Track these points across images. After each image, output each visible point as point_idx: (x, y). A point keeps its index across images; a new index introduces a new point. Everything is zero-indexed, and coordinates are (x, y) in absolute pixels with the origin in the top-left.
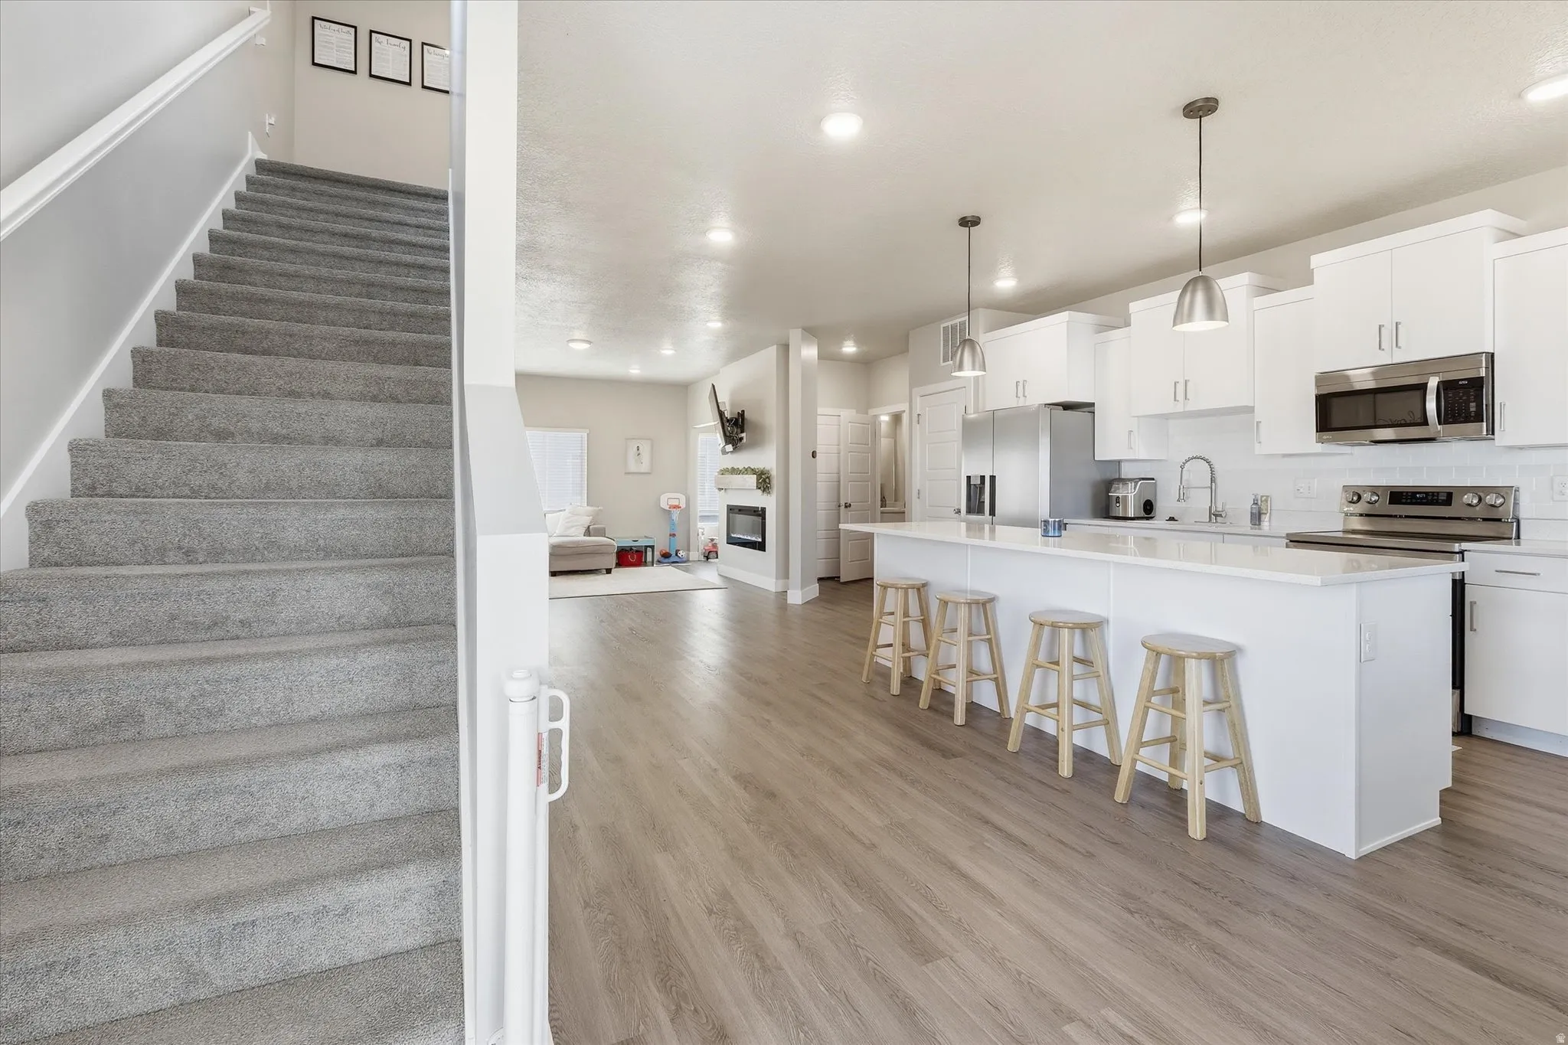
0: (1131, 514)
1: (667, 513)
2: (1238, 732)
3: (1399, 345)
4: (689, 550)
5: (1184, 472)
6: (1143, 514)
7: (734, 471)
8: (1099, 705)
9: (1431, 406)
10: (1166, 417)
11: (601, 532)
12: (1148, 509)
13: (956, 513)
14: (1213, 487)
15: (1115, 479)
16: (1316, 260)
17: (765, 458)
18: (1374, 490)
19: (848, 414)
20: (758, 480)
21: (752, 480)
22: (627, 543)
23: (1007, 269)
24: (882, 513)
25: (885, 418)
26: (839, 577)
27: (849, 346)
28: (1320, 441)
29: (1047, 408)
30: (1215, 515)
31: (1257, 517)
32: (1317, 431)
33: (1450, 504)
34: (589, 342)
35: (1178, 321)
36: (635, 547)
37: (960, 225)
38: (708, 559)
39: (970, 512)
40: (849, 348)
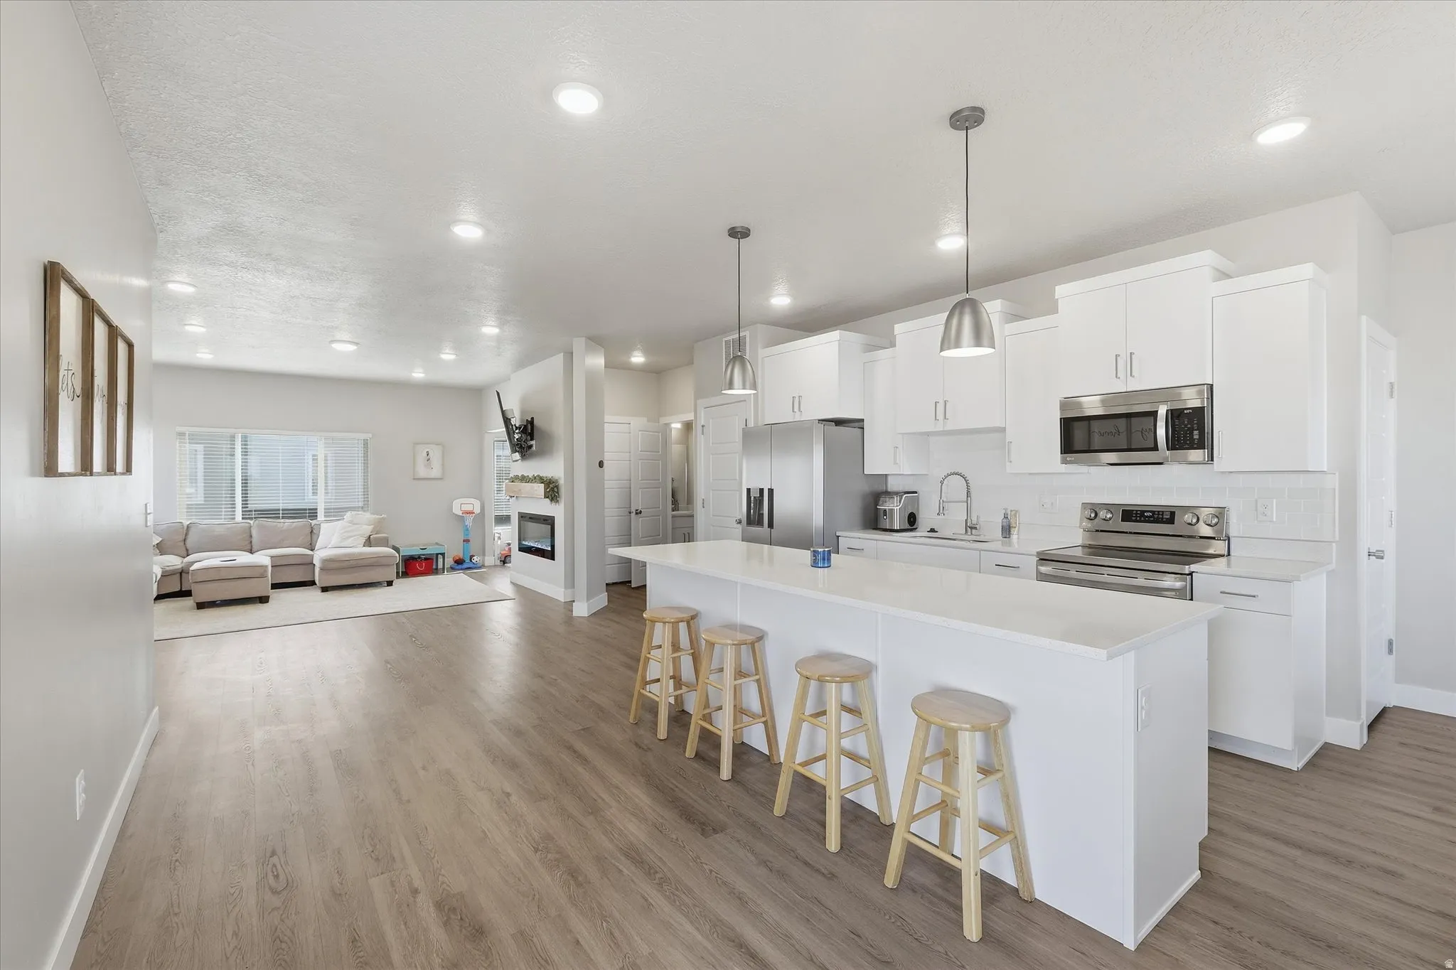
0: (896, 527)
1: (461, 519)
2: (1010, 800)
3: (1133, 374)
4: (484, 555)
5: (943, 487)
6: (907, 526)
7: (524, 479)
8: (867, 755)
9: (1161, 432)
10: (928, 434)
11: (384, 542)
12: (912, 520)
13: (738, 523)
14: (969, 502)
15: (883, 493)
16: (1060, 291)
17: (552, 467)
18: (1109, 507)
19: (638, 423)
20: (545, 489)
21: (540, 488)
22: (415, 551)
23: (781, 286)
24: (673, 517)
25: (677, 426)
26: (630, 582)
27: (638, 356)
28: (1064, 462)
29: (820, 425)
30: (971, 528)
31: (1007, 530)
32: (1061, 453)
33: (1173, 522)
34: (357, 344)
35: (946, 345)
36: (423, 555)
37: (729, 235)
38: (504, 563)
39: (750, 524)
40: (638, 358)
